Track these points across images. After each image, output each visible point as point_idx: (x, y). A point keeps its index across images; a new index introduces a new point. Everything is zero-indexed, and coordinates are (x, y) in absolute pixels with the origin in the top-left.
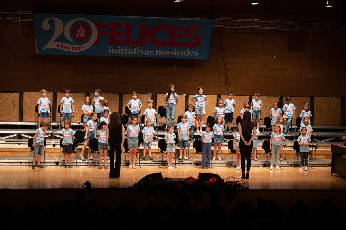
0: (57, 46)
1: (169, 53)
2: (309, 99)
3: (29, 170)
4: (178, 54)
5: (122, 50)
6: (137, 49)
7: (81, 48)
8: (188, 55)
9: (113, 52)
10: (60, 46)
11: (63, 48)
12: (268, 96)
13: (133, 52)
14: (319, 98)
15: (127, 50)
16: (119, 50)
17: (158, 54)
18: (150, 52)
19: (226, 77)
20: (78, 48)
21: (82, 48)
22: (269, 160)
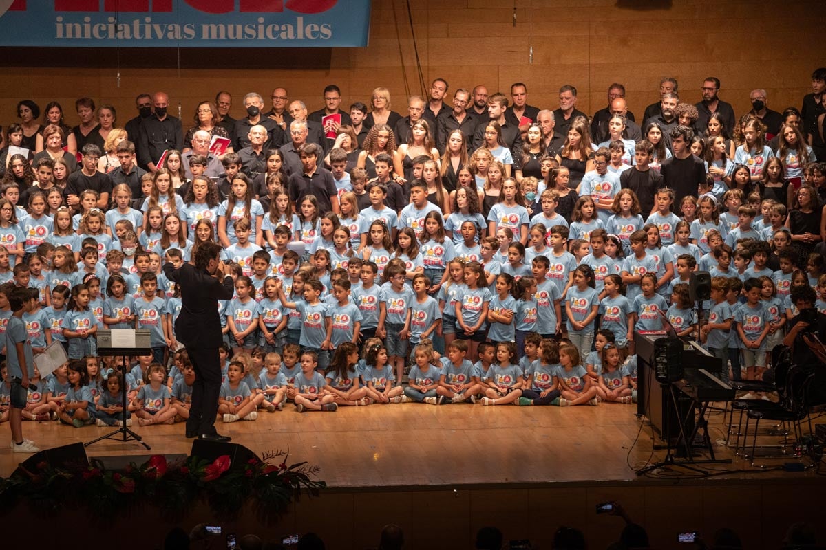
1: (244, 32)
4: (270, 35)
5: (98, 25)
6: (142, 22)
8: (300, 36)
9: (69, 35)
13: (132, 32)
15: (112, 27)
16: (87, 27)
17: (210, 35)
18: (182, 32)
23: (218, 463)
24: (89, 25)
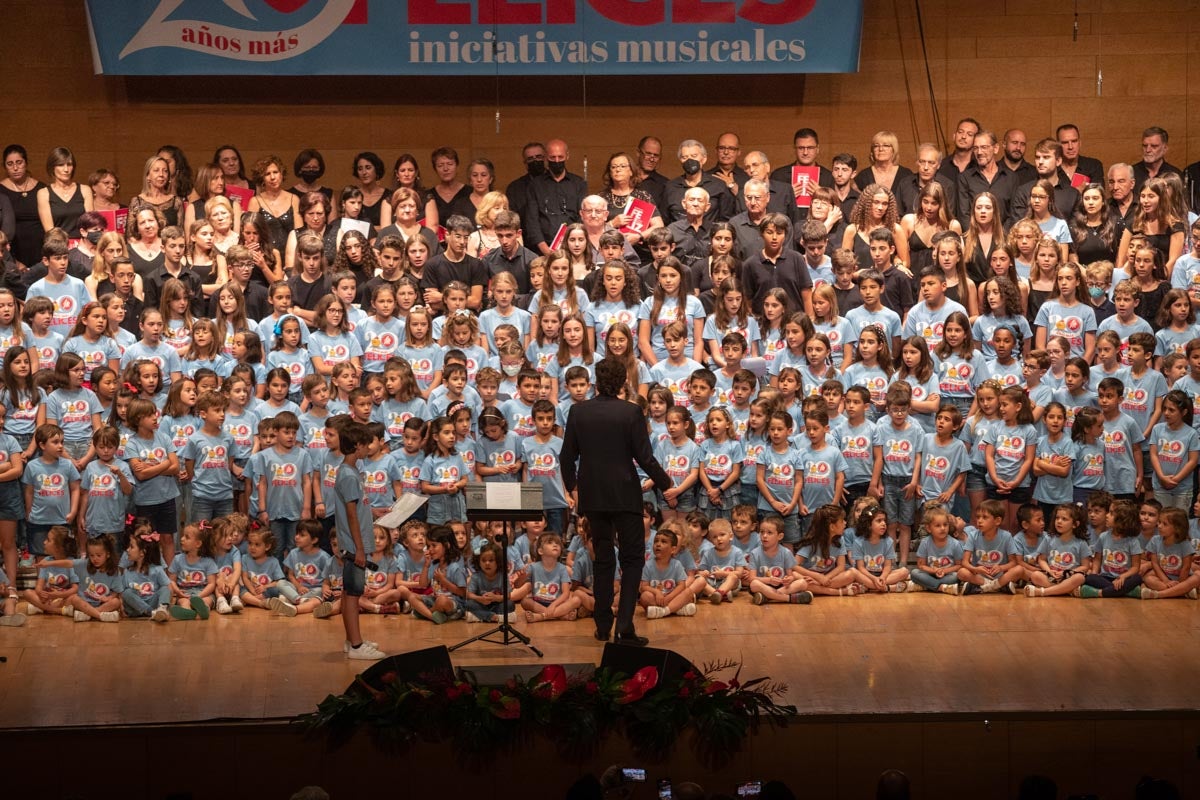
0: (184, 38)
1: (678, 52)
4: (716, 57)
5: (468, 44)
6: (532, 39)
7: (287, 44)
8: (760, 57)
9: (428, 58)
10: (196, 37)
11: (209, 44)
13: (517, 53)
15: (488, 47)
16: (454, 46)
17: (629, 57)
18: (590, 53)
20: (276, 43)
21: (294, 42)
23: (640, 677)
24: (456, 43)
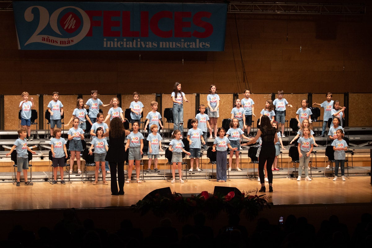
0: (43, 40)
1: (176, 45)
2: (342, 96)
3: (13, 188)
4: (186, 46)
5: (119, 42)
6: (137, 41)
7: (70, 42)
8: (198, 47)
9: (109, 46)
10: (46, 40)
11: (49, 42)
12: (294, 94)
13: (133, 45)
14: (355, 94)
15: (125, 43)
16: (116, 43)
17: (163, 46)
18: (152, 45)
19: (244, 73)
20: (67, 41)
21: (72, 41)
22: (297, 170)
24: (116, 42)
